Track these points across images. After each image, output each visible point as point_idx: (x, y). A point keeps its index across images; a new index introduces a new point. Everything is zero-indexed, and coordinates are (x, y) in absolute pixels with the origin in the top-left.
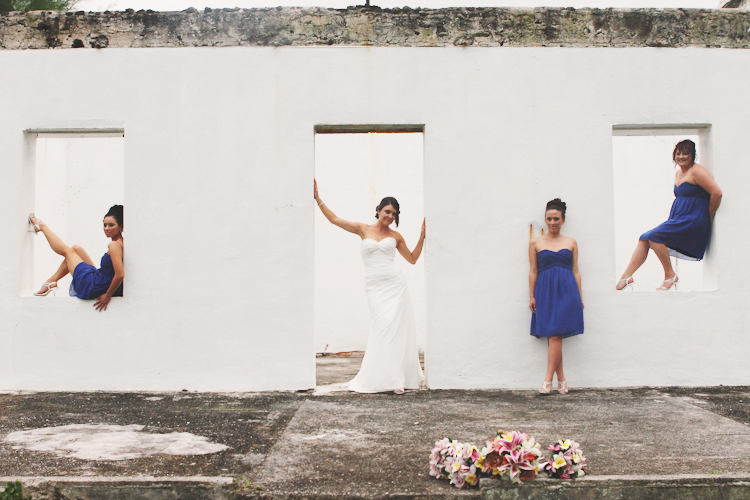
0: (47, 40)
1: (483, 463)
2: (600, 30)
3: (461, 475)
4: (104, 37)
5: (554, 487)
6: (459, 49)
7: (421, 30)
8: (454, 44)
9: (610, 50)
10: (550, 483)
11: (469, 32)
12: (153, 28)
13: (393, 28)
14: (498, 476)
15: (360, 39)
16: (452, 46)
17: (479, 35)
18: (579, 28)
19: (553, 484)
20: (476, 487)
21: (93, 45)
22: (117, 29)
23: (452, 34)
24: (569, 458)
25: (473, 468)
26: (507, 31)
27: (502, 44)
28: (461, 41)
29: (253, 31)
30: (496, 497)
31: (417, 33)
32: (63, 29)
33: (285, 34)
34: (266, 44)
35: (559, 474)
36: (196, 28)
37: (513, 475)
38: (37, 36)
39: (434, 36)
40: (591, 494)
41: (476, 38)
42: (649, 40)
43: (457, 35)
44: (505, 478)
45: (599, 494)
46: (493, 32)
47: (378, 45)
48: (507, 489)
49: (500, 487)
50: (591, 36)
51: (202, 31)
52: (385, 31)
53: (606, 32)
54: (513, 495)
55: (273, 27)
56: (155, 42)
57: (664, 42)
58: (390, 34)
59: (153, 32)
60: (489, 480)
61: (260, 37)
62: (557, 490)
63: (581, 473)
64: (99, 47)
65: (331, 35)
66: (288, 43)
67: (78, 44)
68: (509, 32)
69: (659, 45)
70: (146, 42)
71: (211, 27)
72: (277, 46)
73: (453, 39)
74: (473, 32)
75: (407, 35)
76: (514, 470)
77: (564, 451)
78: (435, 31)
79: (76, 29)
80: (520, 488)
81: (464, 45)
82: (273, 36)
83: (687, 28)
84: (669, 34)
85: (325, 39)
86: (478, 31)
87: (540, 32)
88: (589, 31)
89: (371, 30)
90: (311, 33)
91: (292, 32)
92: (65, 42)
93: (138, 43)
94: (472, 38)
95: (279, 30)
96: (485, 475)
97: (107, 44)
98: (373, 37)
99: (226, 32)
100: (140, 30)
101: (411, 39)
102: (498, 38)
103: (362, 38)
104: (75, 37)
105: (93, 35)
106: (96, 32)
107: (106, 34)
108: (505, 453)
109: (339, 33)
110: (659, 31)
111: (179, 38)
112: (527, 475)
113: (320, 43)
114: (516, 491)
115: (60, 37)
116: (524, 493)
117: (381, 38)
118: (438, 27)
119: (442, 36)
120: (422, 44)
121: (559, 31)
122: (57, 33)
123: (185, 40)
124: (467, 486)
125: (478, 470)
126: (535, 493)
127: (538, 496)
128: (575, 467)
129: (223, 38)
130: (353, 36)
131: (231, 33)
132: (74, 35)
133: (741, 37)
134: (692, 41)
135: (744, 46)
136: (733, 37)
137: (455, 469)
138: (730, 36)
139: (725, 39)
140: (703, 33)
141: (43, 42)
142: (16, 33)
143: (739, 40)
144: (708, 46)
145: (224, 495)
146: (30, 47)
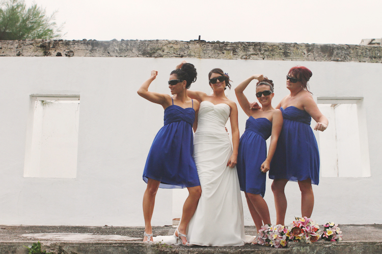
0: (44, 52)
1: (289, 234)
2: (309, 53)
3: (278, 241)
4: (72, 52)
5: (328, 246)
6: (243, 61)
7: (225, 52)
8: (241, 58)
9: (314, 62)
10: (325, 244)
11: (248, 53)
12: (96, 48)
13: (212, 50)
14: (298, 240)
15: (196, 55)
16: (240, 59)
17: (252, 54)
18: (300, 52)
19: (327, 244)
20: (286, 247)
21: (66, 55)
22: (78, 48)
23: (240, 54)
24: (335, 230)
25: (284, 237)
26: (266, 53)
27: (263, 59)
28: (244, 57)
29: (145, 50)
30: (298, 251)
31: (223, 53)
32: (52, 48)
33: (160, 52)
34: (151, 56)
35: (329, 239)
36: (117, 48)
37: (307, 238)
38: (39, 51)
39: (232, 54)
40: (347, 249)
41: (251, 56)
42: (333, 58)
43: (242, 54)
44: (302, 241)
45: (351, 249)
46: (259, 53)
47: (205, 58)
48: (303, 247)
49: (300, 245)
50: (306, 56)
51: (120, 50)
52: (208, 52)
53: (312, 54)
54: (307, 250)
55: (154, 49)
56: (97, 54)
57: (340, 59)
58: (211, 53)
59: (96, 50)
60: (293, 243)
61: (148, 53)
62: (329, 247)
63: (340, 239)
64: (69, 56)
65: (182, 53)
66: (161, 56)
67: (59, 55)
68: (267, 53)
69: (337, 61)
70: (92, 54)
71: (124, 48)
72: (156, 57)
73: (241, 56)
74: (250, 53)
75: (218, 54)
76: (307, 236)
77: (331, 227)
78: (232, 52)
79: (59, 48)
80: (310, 246)
81: (246, 59)
82: (154, 53)
83: (350, 53)
84: (342, 56)
85: (179, 55)
86: (252, 53)
87: (281, 54)
88: (304, 54)
89: (201, 51)
90: (173, 52)
91: (163, 51)
92: (53, 53)
93: (88, 54)
94: (250, 55)
95: (157, 50)
96: (290, 240)
97: (73, 55)
98: (202, 54)
99: (131, 50)
100: (90, 49)
101: (220, 55)
102: (262, 56)
103: (197, 55)
104: (58, 51)
105: (66, 51)
106: (68, 49)
107: (73, 50)
108: (302, 227)
109: (186, 52)
110: (337, 54)
111: (109, 53)
112: (313, 239)
113: (177, 57)
114: (308, 247)
115: (50, 51)
116: (313, 249)
117: (206, 55)
118: (233, 51)
119: (235, 54)
120: (225, 58)
121: (290, 53)
122: (49, 49)
123: (111, 54)
124: (281, 246)
125: (287, 238)
126: (318, 248)
127: (319, 250)
128: (338, 235)
129: (130, 53)
130: (193, 54)
131: (134, 51)
132: (57, 50)
133: (375, 58)
134: (353, 59)
135: (376, 62)
136: (371, 58)
137: (274, 238)
138: (370, 57)
139: (367, 59)
140: (357, 55)
141: (42, 53)
142: (29, 49)
143: (374, 59)
144: (360, 62)
145: (153, 250)
146: (36, 56)
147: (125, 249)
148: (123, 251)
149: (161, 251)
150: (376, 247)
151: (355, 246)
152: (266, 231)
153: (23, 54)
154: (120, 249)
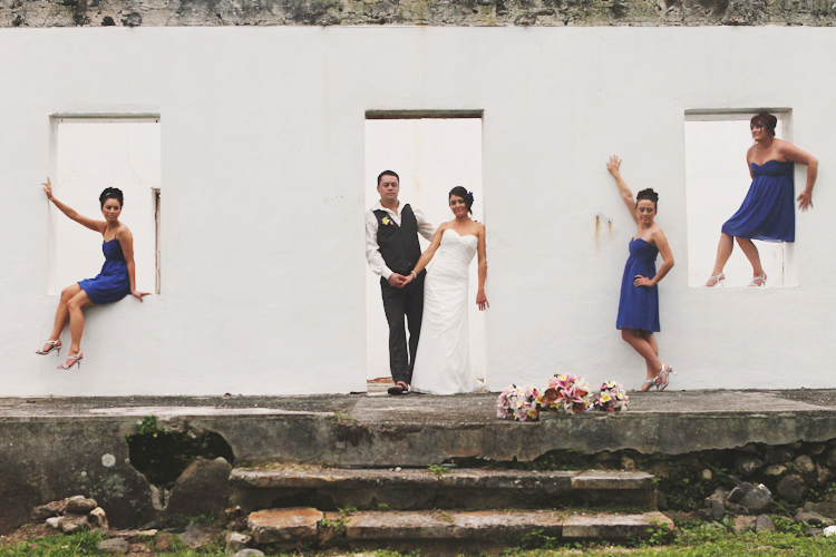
0: (74, 17)
1: (542, 400)
2: (671, 8)
3: (524, 410)
4: (136, 14)
5: (601, 418)
6: (520, 29)
7: (479, 8)
8: (515, 23)
9: (683, 29)
10: (597, 415)
11: (531, 10)
12: (190, 5)
13: (449, 6)
14: (555, 409)
15: (414, 18)
16: (513, 25)
17: (541, 13)
18: (649, 5)
19: (601, 415)
20: (537, 419)
21: (125, 23)
22: (151, 6)
23: (513, 12)
24: (614, 394)
25: (534, 404)
26: (572, 9)
27: (566, 23)
28: (522, 20)
29: (299, 8)
30: (553, 425)
31: (476, 12)
32: (92, 6)
33: (333, 12)
34: (313, 23)
35: (606, 407)
36: (238, 6)
37: (566, 406)
38: (63, 13)
39: (494, 14)
40: (632, 424)
41: (539, 17)
42: (725, 18)
43: (518, 14)
44: (560, 410)
45: (638, 424)
46: (557, 10)
47: (434, 24)
48: (562, 419)
49: (557, 418)
50: (662, 13)
51: (244, 9)
52: (441, 9)
53: (678, 9)
54: (567, 424)
55: (320, 5)
56: (193, 20)
57: (741, 20)
58: (447, 13)
59: (190, 9)
60: (547, 413)
61: (307, 16)
62: (604, 420)
63: (624, 408)
64: (132, 25)
65: (382, 14)
66: (336, 22)
67: (108, 22)
68: (574, 10)
69: (736, 24)
70: (182, 20)
71: (253, 5)
72: (325, 25)
73: (514, 18)
74: (535, 10)
75: (464, 14)
76: (568, 403)
77: (610, 389)
78: (495, 9)
79: (106, 6)
80: (573, 419)
81: (526, 24)
82: (320, 14)
83: (766, 5)
84: (746, 11)
85: (377, 17)
86: (540, 9)
87: (607, 10)
88: (660, 9)
89: (426, 8)
90: (361, 11)
91: (341, 10)
92: (94, 19)
93: (174, 21)
94: (534, 16)
95: (327, 7)
96: (544, 410)
97: (140, 21)
98: (427, 16)
99: (269, 9)
100: (177, 7)
101: (468, 18)
102: (562, 17)
103: (416, 16)
104: (105, 14)
105: (124, 12)
106: (128, 9)
107: (138, 11)
108: (560, 389)
109: (391, 11)
110: (736, 8)
111: (219, 16)
112: (579, 407)
113: (371, 22)
114: (569, 420)
115: (88, 14)
116: (577, 423)
117: (436, 17)
118: (498, 5)
119: (502, 14)
120: (480, 23)
121: (627, 8)
122: (85, 10)
123: (225, 18)
124: (529, 419)
125: (538, 405)
126: (585, 422)
127: (588, 425)
128: (619, 403)
129: (266, 16)
130: (406, 15)
131: (275, 11)
132: (103, 11)
133: (825, 14)
134: (772, 18)
135: (828, 25)
136: (816, 14)
137: (519, 406)
138: (813, 13)
139: (807, 17)
140: (783, 10)
141: (69, 19)
142: (40, 10)
143: (822, 17)
144: (789, 24)
145: (328, 425)
146: (56, 25)
147: (285, 423)
148: (283, 427)
149: (340, 426)
150: (679, 421)
151: (646, 418)
152: (508, 396)
153: (29, 21)
154: (277, 423)
